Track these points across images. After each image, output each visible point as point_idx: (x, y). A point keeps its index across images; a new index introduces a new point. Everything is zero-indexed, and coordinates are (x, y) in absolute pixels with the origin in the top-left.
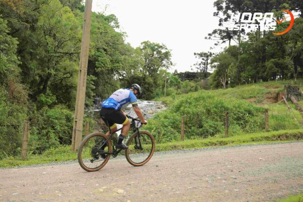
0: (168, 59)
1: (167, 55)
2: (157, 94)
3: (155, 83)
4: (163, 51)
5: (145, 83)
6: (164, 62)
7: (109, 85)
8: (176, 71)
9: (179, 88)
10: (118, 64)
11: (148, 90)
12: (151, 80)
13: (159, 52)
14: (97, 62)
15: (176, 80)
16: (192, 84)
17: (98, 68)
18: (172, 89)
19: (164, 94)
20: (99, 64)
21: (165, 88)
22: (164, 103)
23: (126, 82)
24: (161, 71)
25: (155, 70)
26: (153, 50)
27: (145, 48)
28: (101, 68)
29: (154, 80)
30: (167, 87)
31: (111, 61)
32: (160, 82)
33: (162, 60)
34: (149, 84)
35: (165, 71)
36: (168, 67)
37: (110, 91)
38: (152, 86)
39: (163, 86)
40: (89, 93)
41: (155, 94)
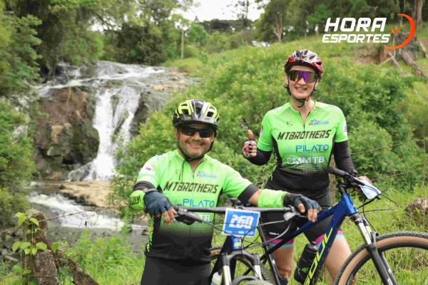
2: (170, 56)
3: (165, 36)
5: (149, 37)
7: (81, 40)
8: (197, 18)
9: (202, 45)
11: (154, 49)
12: (157, 32)
15: (199, 31)
16: (224, 37)
18: (192, 47)
19: (180, 54)
21: (182, 44)
22: (182, 70)
23: (115, 36)
24: (174, 16)
25: (164, 15)
29: (164, 30)
30: (185, 43)
32: (172, 35)
34: (155, 38)
35: (180, 17)
36: (185, 10)
37: (84, 51)
38: (161, 42)
39: (179, 42)
40: (27, 53)
41: (166, 54)
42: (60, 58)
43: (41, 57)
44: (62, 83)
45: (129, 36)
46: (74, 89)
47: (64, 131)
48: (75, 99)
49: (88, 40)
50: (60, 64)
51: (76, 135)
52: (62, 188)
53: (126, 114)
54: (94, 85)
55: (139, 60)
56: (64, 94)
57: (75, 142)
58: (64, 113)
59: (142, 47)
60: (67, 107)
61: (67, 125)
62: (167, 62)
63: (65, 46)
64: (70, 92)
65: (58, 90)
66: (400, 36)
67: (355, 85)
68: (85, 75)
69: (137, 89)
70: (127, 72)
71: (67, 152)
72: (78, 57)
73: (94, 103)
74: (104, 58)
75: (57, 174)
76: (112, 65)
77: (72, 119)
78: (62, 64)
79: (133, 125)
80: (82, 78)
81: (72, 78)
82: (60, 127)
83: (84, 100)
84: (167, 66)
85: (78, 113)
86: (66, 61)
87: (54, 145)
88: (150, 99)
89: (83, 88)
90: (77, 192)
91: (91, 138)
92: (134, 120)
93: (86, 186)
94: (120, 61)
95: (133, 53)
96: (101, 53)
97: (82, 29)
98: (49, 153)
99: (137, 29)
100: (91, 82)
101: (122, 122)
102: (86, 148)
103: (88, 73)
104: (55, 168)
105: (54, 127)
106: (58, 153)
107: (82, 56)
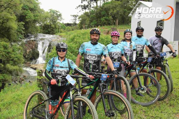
0: (61, 17)
1: (60, 15)
2: (56, 32)
3: (55, 27)
4: (58, 13)
5: (51, 27)
6: (59, 18)
7: (34, 28)
8: (63, 23)
9: (64, 29)
10: (37, 17)
11: (52, 30)
12: (53, 26)
13: (56, 14)
14: (26, 16)
15: (64, 26)
16: (70, 28)
17: (27, 19)
18: (62, 30)
19: (59, 32)
20: (28, 17)
22: (60, 36)
23: (43, 27)
24: (58, 22)
25: (55, 22)
26: (54, 13)
27: (50, 12)
28: (29, 19)
29: (55, 26)
31: (34, 16)
32: (57, 27)
33: (58, 17)
34: (53, 28)
35: (59, 22)
36: (60, 21)
37: (35, 31)
38: (54, 29)
39: (59, 29)
40: (21, 31)
41: (55, 32)
42: (29, 33)
43: (24, 32)
44: (29, 39)
45: (46, 27)
46: (32, 40)
47: (30, 51)
48: (33, 43)
49: (36, 28)
50: (28, 34)
51: (33, 52)
52: (30, 66)
53: (46, 47)
54: (38, 40)
55: (49, 33)
56: (30, 42)
57: (33, 54)
58: (30, 47)
59: (49, 30)
60: (31, 45)
61: (31, 50)
62: (56, 34)
63: (30, 29)
64: (31, 41)
65: (28, 41)
66: (113, 28)
67: (104, 40)
68: (35, 37)
69: (49, 40)
70: (46, 36)
71: (31, 56)
72: (33, 32)
73: (38, 44)
74: (39, 33)
75: (28, 62)
76: (42, 34)
77: (32, 48)
78: (29, 34)
79: (48, 50)
80: (34, 38)
81: (32, 38)
82: (29, 50)
83: (35, 43)
84: (56, 35)
85: (34, 47)
86: (30, 33)
87: (28, 55)
88: (52, 43)
89: (35, 40)
90: (34, 67)
91: (37, 53)
92: (48, 48)
93: (36, 65)
94: (44, 33)
95: (47, 31)
96: (39, 32)
97: (34, 25)
98: (26, 57)
99: (48, 25)
100: (37, 39)
101: (45, 49)
102: (36, 56)
103: (36, 37)
104: (28, 61)
105: (27, 50)
106: (29, 57)
107: (34, 32)
